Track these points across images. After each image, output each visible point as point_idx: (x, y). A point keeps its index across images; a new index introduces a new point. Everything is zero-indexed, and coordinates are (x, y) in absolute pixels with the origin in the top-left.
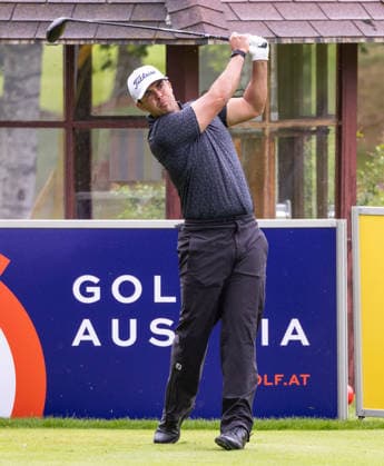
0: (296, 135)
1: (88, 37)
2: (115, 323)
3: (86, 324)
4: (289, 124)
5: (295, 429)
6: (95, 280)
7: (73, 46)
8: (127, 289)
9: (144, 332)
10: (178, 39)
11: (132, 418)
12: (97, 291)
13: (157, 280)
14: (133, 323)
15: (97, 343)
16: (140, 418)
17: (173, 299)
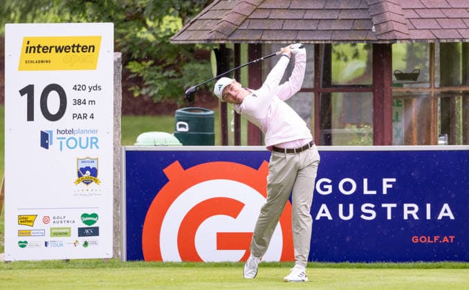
0: (450, 96)
1: (327, 39)
2: (341, 206)
3: (324, 207)
4: (446, 89)
5: (446, 268)
6: (329, 181)
7: (318, 44)
8: (348, 186)
9: (358, 212)
10: (379, 40)
11: (351, 262)
12: (330, 187)
13: (365, 181)
14: (351, 206)
15: (330, 218)
16: (355, 261)
17: (374, 192)
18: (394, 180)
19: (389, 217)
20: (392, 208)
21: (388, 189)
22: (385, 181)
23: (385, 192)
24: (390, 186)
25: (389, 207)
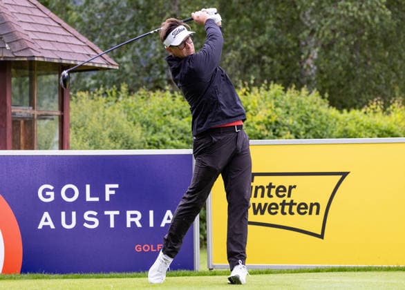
2: (63, 214)
3: (46, 215)
6: (51, 187)
8: (70, 193)
9: (80, 220)
12: (52, 194)
13: (88, 187)
14: (74, 214)
15: (53, 227)
17: (97, 199)
18: (116, 186)
19: (112, 225)
20: (115, 216)
21: (111, 195)
22: (108, 186)
23: (107, 199)
24: (113, 192)
25: (112, 214)
